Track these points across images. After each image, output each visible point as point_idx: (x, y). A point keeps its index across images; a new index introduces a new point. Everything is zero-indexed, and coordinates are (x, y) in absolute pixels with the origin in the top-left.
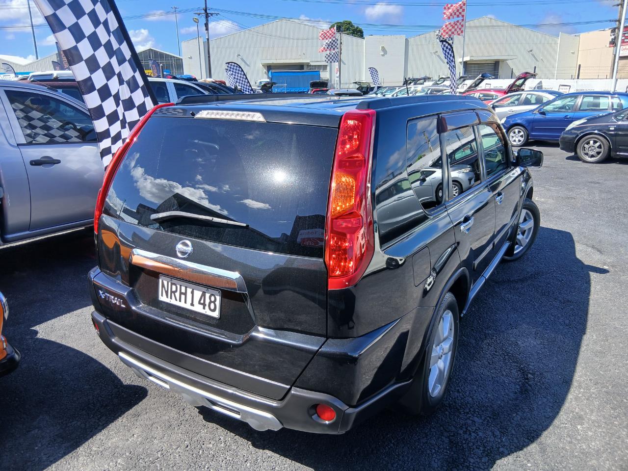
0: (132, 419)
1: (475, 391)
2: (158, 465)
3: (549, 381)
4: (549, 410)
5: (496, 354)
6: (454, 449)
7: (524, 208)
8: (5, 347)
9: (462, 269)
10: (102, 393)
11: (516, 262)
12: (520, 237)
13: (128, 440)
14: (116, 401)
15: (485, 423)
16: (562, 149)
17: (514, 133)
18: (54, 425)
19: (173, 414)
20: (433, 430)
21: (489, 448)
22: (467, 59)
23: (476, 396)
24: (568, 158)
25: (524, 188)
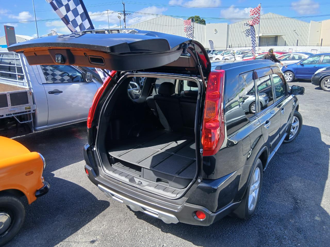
0: (102, 218)
1: (271, 208)
2: (117, 240)
3: (308, 204)
4: (308, 218)
5: (281, 190)
6: (261, 236)
7: (294, 116)
8: (43, 181)
9: (265, 147)
10: (87, 205)
11: (290, 143)
12: (292, 130)
13: (101, 227)
14: (93, 208)
15: (276, 224)
16: (313, 84)
17: (287, 75)
18: (65, 219)
19: (121, 215)
20: (250, 227)
21: (278, 236)
22: (261, 35)
23: (271, 211)
24: (316, 89)
25: (294, 105)
